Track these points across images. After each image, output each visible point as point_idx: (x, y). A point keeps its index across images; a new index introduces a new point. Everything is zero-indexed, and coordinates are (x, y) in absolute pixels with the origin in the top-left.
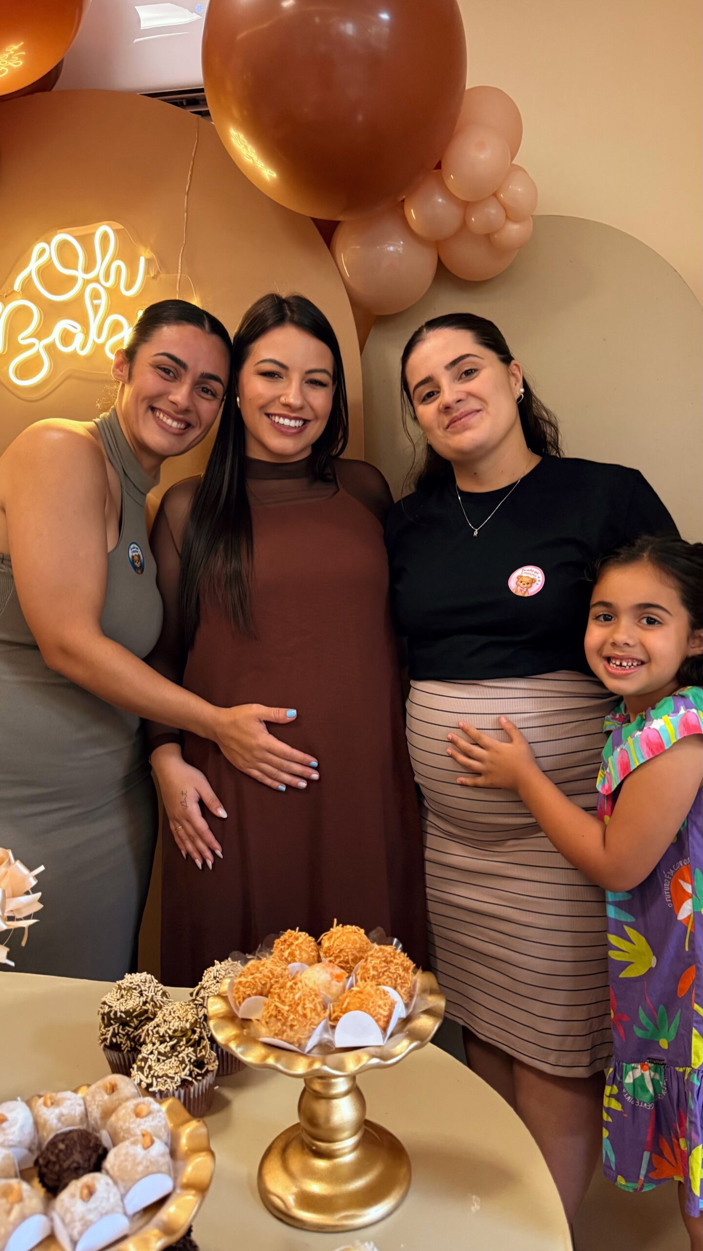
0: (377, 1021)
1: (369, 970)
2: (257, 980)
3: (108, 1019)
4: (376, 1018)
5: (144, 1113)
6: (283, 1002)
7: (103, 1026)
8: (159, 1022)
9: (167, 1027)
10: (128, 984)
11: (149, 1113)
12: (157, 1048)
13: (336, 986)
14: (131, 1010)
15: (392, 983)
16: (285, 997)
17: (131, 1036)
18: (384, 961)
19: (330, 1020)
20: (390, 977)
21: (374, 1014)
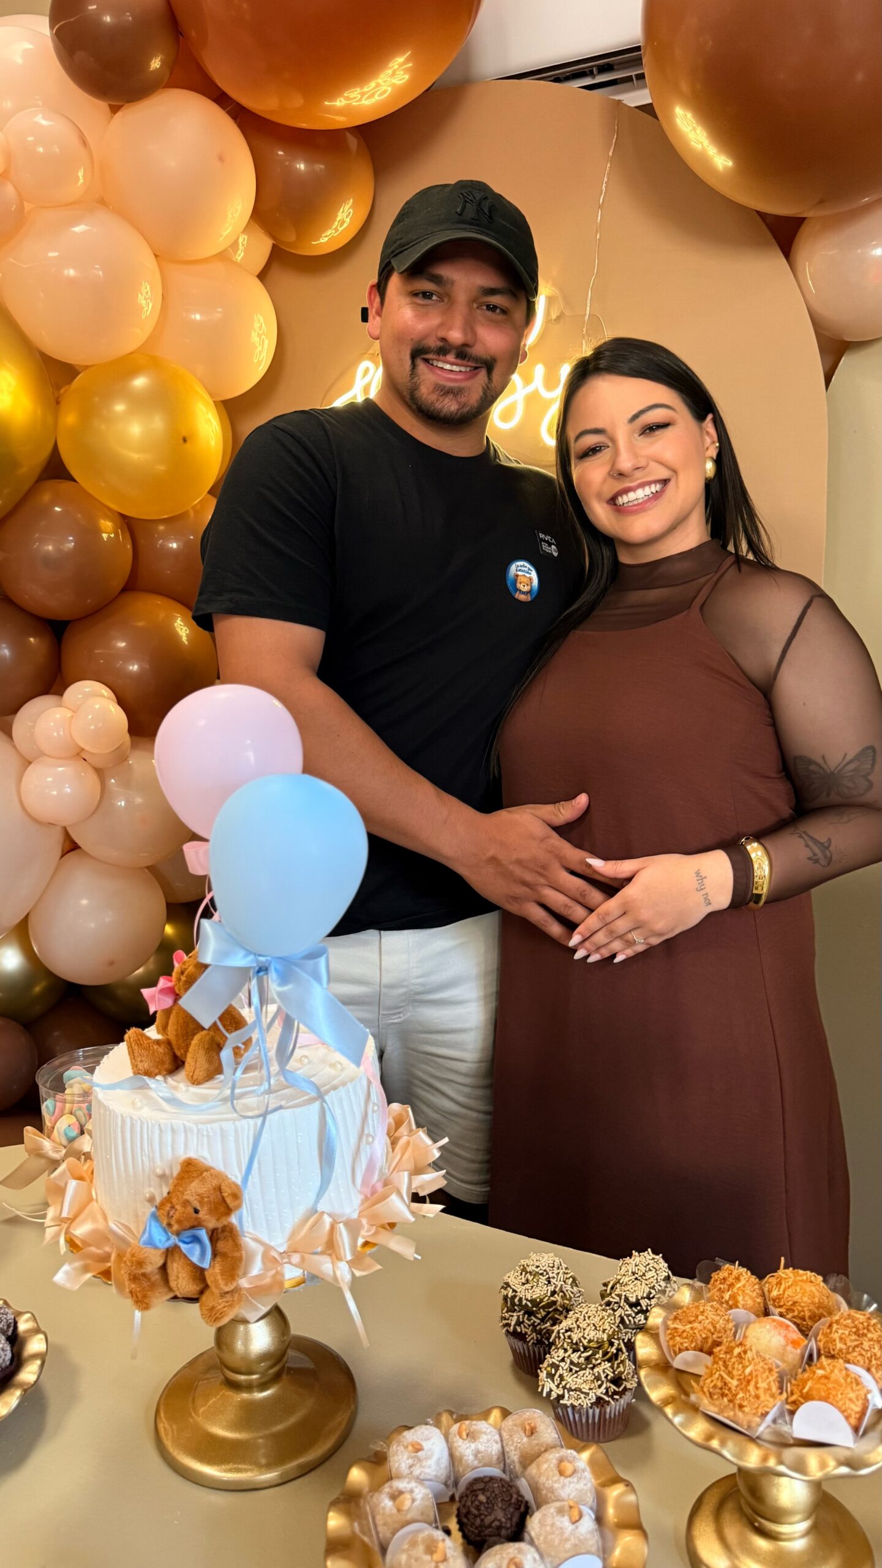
0: (847, 1418)
1: (835, 1340)
2: (696, 1331)
3: (511, 1303)
4: (846, 1414)
5: (569, 1471)
6: (730, 1373)
7: (506, 1309)
8: (571, 1326)
9: (581, 1334)
10: (534, 1268)
11: (575, 1472)
12: (569, 1356)
13: (791, 1353)
14: (538, 1300)
15: (864, 1362)
16: (733, 1368)
17: (538, 1328)
18: (855, 1333)
19: (787, 1403)
20: (861, 1355)
21: (843, 1408)
